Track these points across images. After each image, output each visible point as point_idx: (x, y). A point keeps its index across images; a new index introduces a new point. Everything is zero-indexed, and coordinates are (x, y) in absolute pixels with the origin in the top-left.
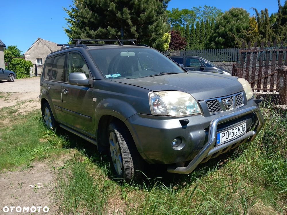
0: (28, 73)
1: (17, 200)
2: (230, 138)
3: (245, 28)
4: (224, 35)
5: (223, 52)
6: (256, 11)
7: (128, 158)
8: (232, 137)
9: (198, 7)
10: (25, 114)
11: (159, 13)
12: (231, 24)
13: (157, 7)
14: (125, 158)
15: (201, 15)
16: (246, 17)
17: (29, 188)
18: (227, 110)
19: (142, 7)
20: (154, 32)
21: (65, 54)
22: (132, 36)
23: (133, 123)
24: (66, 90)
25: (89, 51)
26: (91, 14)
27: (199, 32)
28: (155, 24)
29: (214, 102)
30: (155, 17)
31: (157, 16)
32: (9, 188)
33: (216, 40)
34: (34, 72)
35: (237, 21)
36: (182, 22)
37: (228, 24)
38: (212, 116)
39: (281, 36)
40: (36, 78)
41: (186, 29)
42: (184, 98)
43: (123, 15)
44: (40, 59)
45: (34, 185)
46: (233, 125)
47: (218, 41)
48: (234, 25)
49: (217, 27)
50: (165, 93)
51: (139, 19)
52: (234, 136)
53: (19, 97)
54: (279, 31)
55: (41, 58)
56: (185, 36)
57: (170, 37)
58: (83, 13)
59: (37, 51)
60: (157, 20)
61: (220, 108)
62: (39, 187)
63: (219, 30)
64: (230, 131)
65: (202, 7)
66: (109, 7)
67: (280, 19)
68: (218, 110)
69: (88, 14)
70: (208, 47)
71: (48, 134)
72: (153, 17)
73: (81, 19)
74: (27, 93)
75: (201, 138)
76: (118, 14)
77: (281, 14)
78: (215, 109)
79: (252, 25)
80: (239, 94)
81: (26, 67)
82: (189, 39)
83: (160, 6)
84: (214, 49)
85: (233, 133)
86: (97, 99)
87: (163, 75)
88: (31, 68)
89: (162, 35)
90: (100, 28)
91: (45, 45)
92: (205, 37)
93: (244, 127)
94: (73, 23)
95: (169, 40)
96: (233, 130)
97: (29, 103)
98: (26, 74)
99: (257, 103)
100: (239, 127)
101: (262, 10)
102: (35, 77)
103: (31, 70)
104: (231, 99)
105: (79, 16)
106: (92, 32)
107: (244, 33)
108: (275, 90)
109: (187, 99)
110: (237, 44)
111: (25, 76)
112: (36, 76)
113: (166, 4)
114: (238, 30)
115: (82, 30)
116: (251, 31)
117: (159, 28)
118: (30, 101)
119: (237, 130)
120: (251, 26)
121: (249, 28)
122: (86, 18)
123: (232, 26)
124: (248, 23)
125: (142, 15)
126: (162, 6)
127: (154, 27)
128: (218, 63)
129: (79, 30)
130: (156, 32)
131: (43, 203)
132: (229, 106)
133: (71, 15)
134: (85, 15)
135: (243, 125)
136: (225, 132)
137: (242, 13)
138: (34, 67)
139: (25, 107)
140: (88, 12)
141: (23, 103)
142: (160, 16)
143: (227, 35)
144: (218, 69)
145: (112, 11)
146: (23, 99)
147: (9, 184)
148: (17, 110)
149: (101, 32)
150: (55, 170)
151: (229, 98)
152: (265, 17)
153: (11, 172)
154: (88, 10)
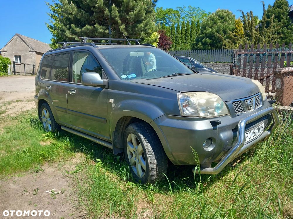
0: (6, 71)
1: (37, 207)
2: (252, 138)
3: (231, 30)
4: (211, 36)
5: (210, 53)
6: (243, 13)
7: (154, 160)
8: (253, 137)
9: (182, 7)
10: (15, 115)
11: (148, 12)
12: (218, 25)
13: (147, 5)
14: (151, 160)
15: (185, 15)
16: (232, 19)
17: (46, 194)
18: (249, 111)
19: (132, 5)
20: (143, 31)
21: (69, 53)
22: (120, 34)
23: (160, 124)
24: (73, 91)
25: (100, 50)
26: (77, 10)
27: (185, 32)
28: (144, 22)
29: (238, 103)
30: (144, 15)
31: (146, 14)
32: (23, 195)
33: (203, 41)
34: (13, 70)
35: (223, 23)
36: (166, 22)
37: (215, 25)
38: (237, 116)
39: (265, 38)
40: (15, 76)
41: (171, 29)
42: (211, 99)
43: (112, 12)
44: (18, 56)
45: (51, 191)
46: (255, 125)
47: (205, 41)
48: (221, 26)
49: (204, 28)
50: (195, 95)
51: (128, 17)
52: (255, 136)
53: (3, 97)
54: (264, 33)
55: (20, 55)
56: (171, 36)
57: (159, 37)
58: (68, 9)
59: (15, 47)
60: (146, 18)
61: (243, 109)
62: (56, 193)
63: (206, 31)
64: (252, 131)
65: (187, 7)
66: (97, 3)
67: (265, 22)
68: (242, 111)
69: (73, 11)
70: (194, 48)
71: (48, 136)
72: (142, 16)
73: (66, 14)
74: (11, 92)
75: (229, 139)
76: (107, 12)
77: (265, 17)
78: (239, 109)
79: (238, 27)
80: (257, 96)
81: (4, 64)
82: (174, 38)
83: (149, 5)
84: (201, 49)
85: (254, 133)
86: (114, 100)
87: (176, 75)
88: (9, 65)
89: (151, 34)
90: (87, 25)
91: (24, 41)
92: (190, 37)
93: (263, 127)
94: (56, 19)
95: (158, 40)
96: (255, 130)
97: (16, 104)
98: (3, 71)
99: (271, 104)
100: (259, 127)
101: (248, 13)
102: (13, 76)
103: (9, 67)
104: (252, 100)
105: (63, 12)
106: (78, 30)
107: (230, 34)
108: (270, 91)
109: (215, 100)
110: (225, 45)
111: (3, 74)
112: (15, 74)
113: (155, 3)
114: (225, 32)
115: (67, 26)
116: (237, 32)
117: (148, 27)
118: (17, 101)
119: (257, 131)
120: (236, 28)
121: (235, 30)
122: (71, 14)
123: (219, 28)
124: (234, 25)
125: (131, 13)
126: (152, 5)
127: (143, 26)
128: (206, 64)
129: (64, 27)
130: (145, 31)
131: (66, 209)
132: (251, 107)
133: (54, 10)
134: (69, 11)
135: (262, 125)
136: (248, 132)
137: (228, 15)
138: (12, 65)
139: (13, 108)
140: (74, 8)
141: (10, 103)
142: (149, 14)
143: (214, 36)
144: (208, 70)
145: (99, 7)
146: (8, 99)
147: (22, 190)
148: (5, 111)
149: (88, 29)
150: (68, 174)
151: (250, 99)
152: (251, 19)
153: (18, 178)
154: (74, 6)
